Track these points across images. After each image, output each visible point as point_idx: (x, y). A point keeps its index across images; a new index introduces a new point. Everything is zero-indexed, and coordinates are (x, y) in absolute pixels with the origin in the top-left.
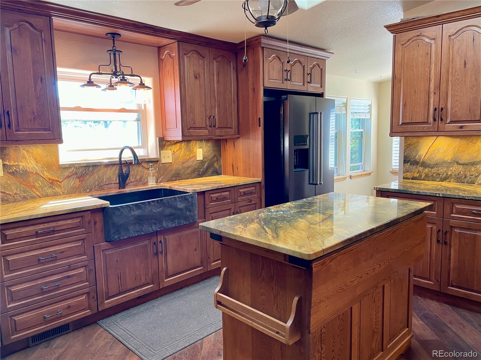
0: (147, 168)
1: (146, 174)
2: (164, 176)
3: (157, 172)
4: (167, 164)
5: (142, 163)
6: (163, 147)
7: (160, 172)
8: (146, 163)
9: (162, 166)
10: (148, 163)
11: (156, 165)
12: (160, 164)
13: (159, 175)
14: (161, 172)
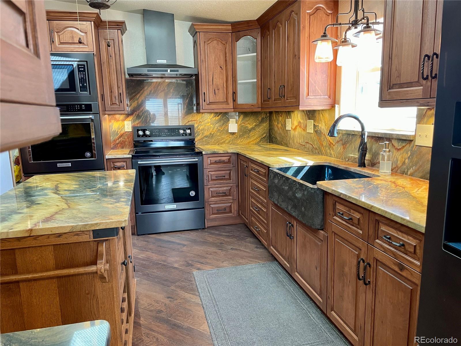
0: (397, 149)
1: (395, 156)
2: (418, 167)
3: (409, 157)
4: (425, 148)
5: (392, 140)
6: (422, 118)
7: (412, 158)
8: (396, 141)
9: (416, 149)
10: (399, 141)
11: (408, 146)
12: (414, 147)
13: (411, 164)
14: (414, 159)
